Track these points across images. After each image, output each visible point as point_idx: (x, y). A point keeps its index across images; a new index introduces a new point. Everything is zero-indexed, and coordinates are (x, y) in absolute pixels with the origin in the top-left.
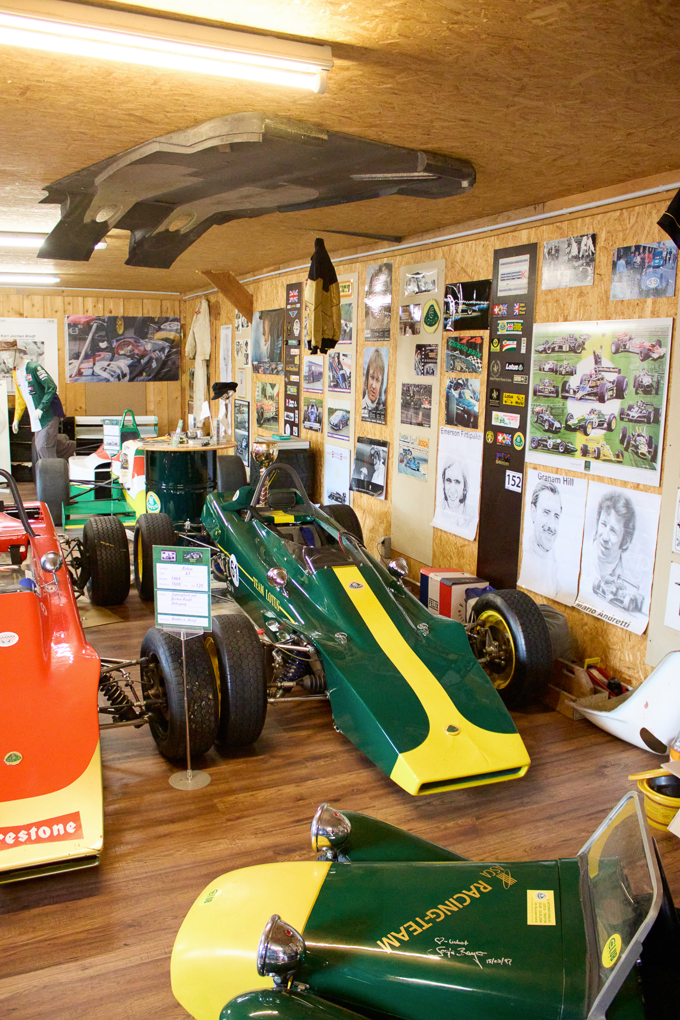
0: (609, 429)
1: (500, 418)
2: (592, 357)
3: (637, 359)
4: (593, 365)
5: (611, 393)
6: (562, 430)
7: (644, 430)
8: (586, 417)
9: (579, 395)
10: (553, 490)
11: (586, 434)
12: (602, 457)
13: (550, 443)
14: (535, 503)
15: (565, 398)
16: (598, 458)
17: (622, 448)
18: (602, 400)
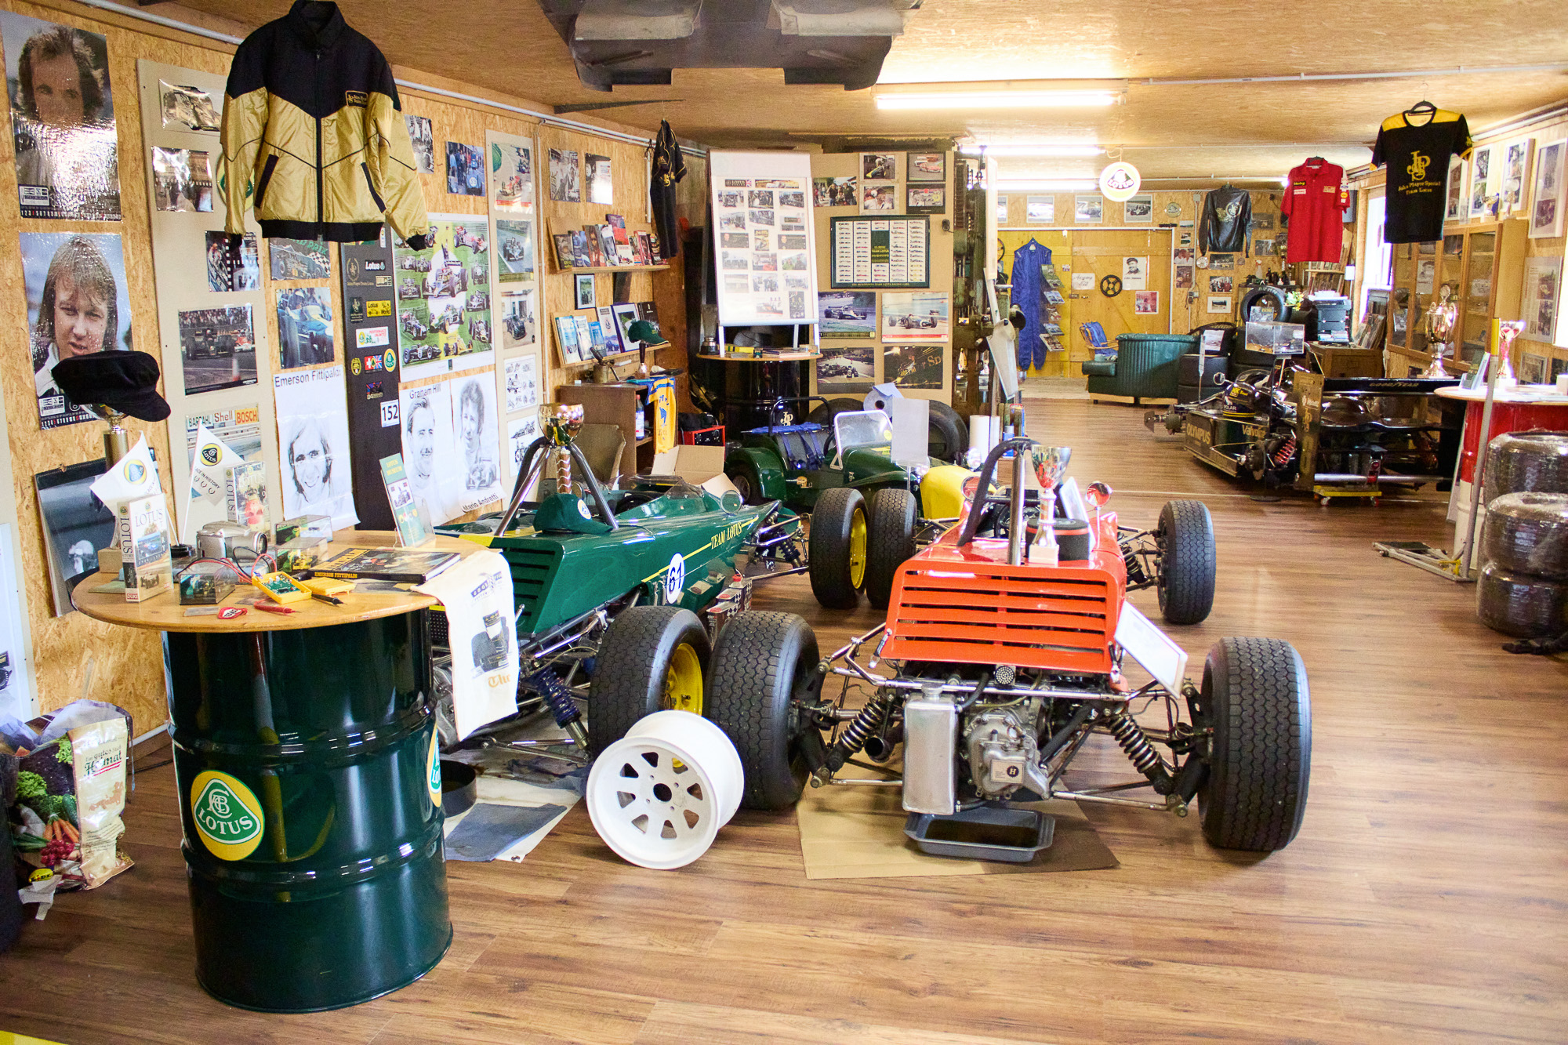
0: (461, 322)
1: (367, 337)
2: (441, 251)
3: (471, 251)
4: (443, 260)
5: (458, 286)
6: (428, 334)
7: (481, 316)
8: (445, 314)
9: (436, 293)
10: (425, 405)
11: (446, 333)
12: (460, 352)
13: (420, 351)
14: (410, 430)
15: (426, 297)
16: (456, 354)
17: (469, 337)
18: (453, 295)
